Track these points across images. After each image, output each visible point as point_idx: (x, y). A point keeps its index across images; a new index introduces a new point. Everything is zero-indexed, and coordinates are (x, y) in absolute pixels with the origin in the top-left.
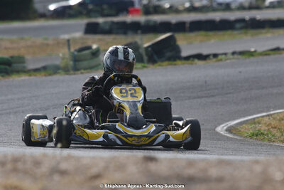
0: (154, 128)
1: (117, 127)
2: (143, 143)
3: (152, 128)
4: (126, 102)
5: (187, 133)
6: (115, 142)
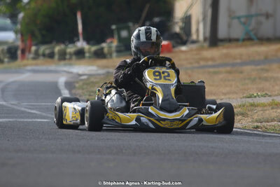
0: (187, 112)
1: (150, 110)
2: (175, 126)
3: (186, 111)
4: (160, 85)
5: (222, 116)
6: (148, 126)
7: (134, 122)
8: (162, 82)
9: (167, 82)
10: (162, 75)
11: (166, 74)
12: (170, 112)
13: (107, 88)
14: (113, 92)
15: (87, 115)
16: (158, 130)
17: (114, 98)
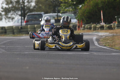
0: (72, 43)
1: (60, 43)
2: (68, 48)
4: (64, 35)
5: (85, 45)
6: (59, 48)
7: (54, 47)
8: (65, 34)
9: (67, 34)
10: (65, 32)
11: (67, 31)
12: (66, 44)
13: (49, 36)
14: (51, 37)
16: (62, 50)
17: (51, 40)
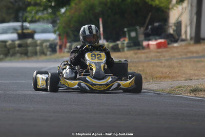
1: (87, 79)
3: (110, 79)
4: (95, 63)
5: (133, 82)
6: (85, 89)
7: (76, 86)
8: (96, 61)
9: (99, 61)
10: (97, 56)
11: (99, 56)
12: (100, 79)
13: (65, 65)
14: (68, 67)
15: (49, 82)
16: (92, 91)
17: (68, 71)
